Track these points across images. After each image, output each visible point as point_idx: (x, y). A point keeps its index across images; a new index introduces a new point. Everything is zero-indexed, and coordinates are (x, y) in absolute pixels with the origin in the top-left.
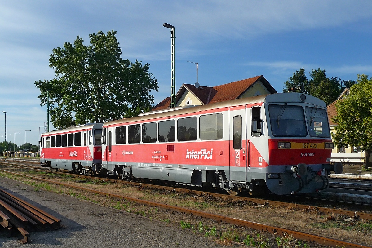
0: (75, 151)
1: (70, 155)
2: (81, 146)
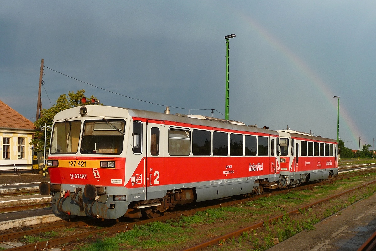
0: (258, 163)
2: (268, 156)
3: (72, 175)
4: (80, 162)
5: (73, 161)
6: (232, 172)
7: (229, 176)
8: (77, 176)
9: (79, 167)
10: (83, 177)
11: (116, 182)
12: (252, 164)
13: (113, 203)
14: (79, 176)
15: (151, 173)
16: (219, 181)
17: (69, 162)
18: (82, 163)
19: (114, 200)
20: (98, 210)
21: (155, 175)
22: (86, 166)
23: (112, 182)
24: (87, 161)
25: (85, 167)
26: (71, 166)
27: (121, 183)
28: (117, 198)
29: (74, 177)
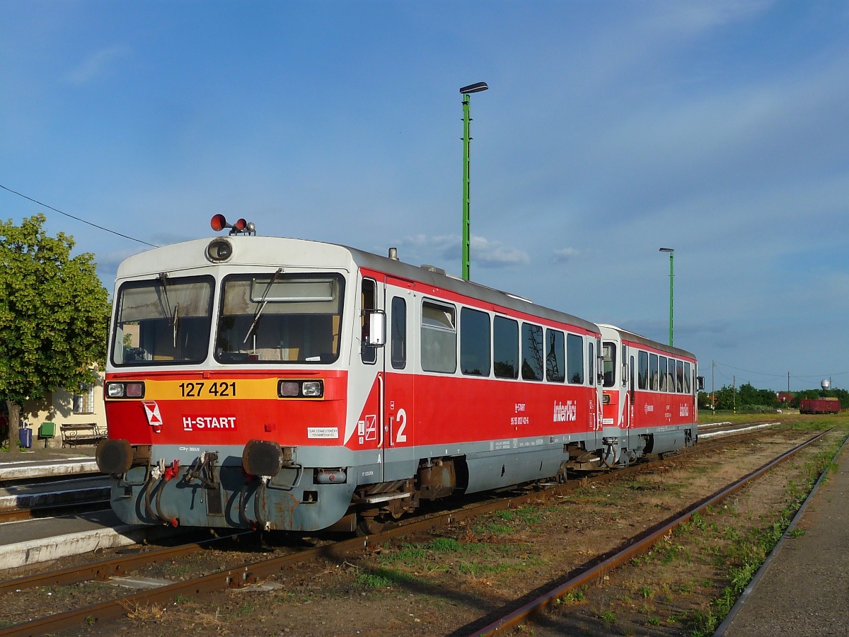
1: (555, 416)
2: (584, 385)
3: (187, 420)
4: (215, 384)
5: (194, 382)
6: (526, 420)
7: (522, 432)
8: (205, 422)
9: (212, 397)
10: (222, 423)
11: (322, 435)
12: (558, 404)
13: (314, 488)
14: (211, 421)
15: (392, 415)
16: (504, 443)
17: (183, 386)
18: (224, 386)
19: (316, 481)
20: (266, 509)
21: (398, 420)
22: (234, 394)
23: (310, 436)
24: (238, 382)
25: (231, 397)
26: (188, 395)
27: (336, 436)
28: (324, 477)
29: (194, 426)
